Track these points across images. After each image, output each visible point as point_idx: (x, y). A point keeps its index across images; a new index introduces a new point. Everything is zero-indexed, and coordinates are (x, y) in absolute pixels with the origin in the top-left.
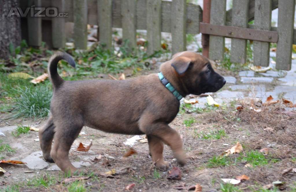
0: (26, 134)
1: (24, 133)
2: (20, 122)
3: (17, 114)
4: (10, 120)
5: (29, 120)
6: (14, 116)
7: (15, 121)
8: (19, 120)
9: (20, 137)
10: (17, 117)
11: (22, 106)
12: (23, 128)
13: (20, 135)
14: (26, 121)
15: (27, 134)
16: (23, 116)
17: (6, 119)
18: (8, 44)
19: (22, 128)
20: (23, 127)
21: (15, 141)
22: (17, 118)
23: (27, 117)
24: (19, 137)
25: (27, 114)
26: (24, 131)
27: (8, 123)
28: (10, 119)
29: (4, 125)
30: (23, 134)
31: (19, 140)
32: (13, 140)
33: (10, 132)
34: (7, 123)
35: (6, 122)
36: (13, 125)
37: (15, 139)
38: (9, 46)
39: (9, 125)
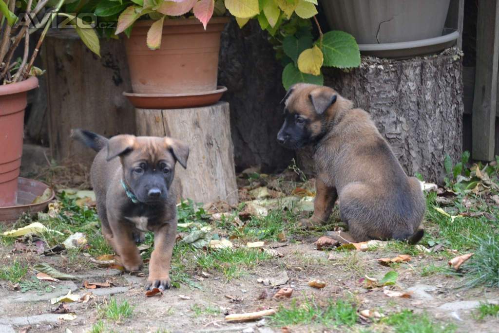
0: (494, 317)
1: (491, 315)
2: (480, 294)
3: (474, 280)
4: (462, 291)
5: (494, 291)
6: (469, 283)
7: (471, 292)
8: (478, 291)
9: (485, 322)
10: (473, 285)
11: (480, 267)
12: (489, 306)
13: (485, 318)
14: (490, 293)
15: (496, 316)
16: (483, 284)
17: (454, 289)
18: (442, 159)
19: (486, 307)
20: (489, 304)
21: (476, 328)
22: (474, 287)
23: (490, 286)
24: (482, 321)
25: (490, 281)
26: (490, 311)
27: (460, 294)
28: (463, 289)
29: (454, 299)
30: (488, 316)
31: (483, 326)
32: (473, 326)
33: (466, 312)
34: (457, 295)
35: (456, 293)
36: (468, 299)
37: (476, 325)
38: (444, 162)
39: (462, 300)
